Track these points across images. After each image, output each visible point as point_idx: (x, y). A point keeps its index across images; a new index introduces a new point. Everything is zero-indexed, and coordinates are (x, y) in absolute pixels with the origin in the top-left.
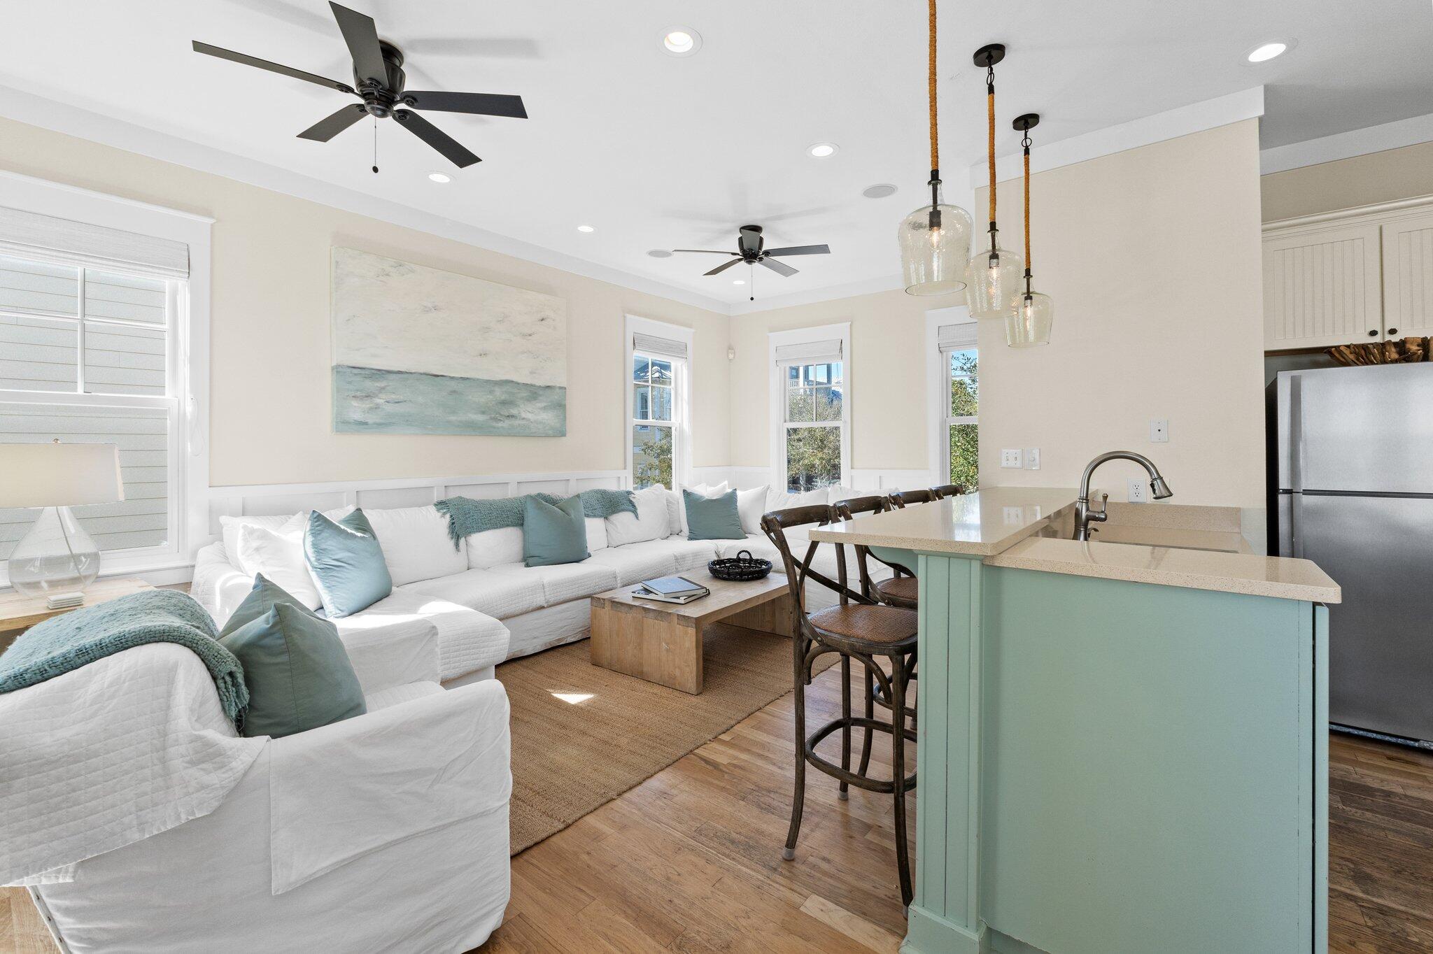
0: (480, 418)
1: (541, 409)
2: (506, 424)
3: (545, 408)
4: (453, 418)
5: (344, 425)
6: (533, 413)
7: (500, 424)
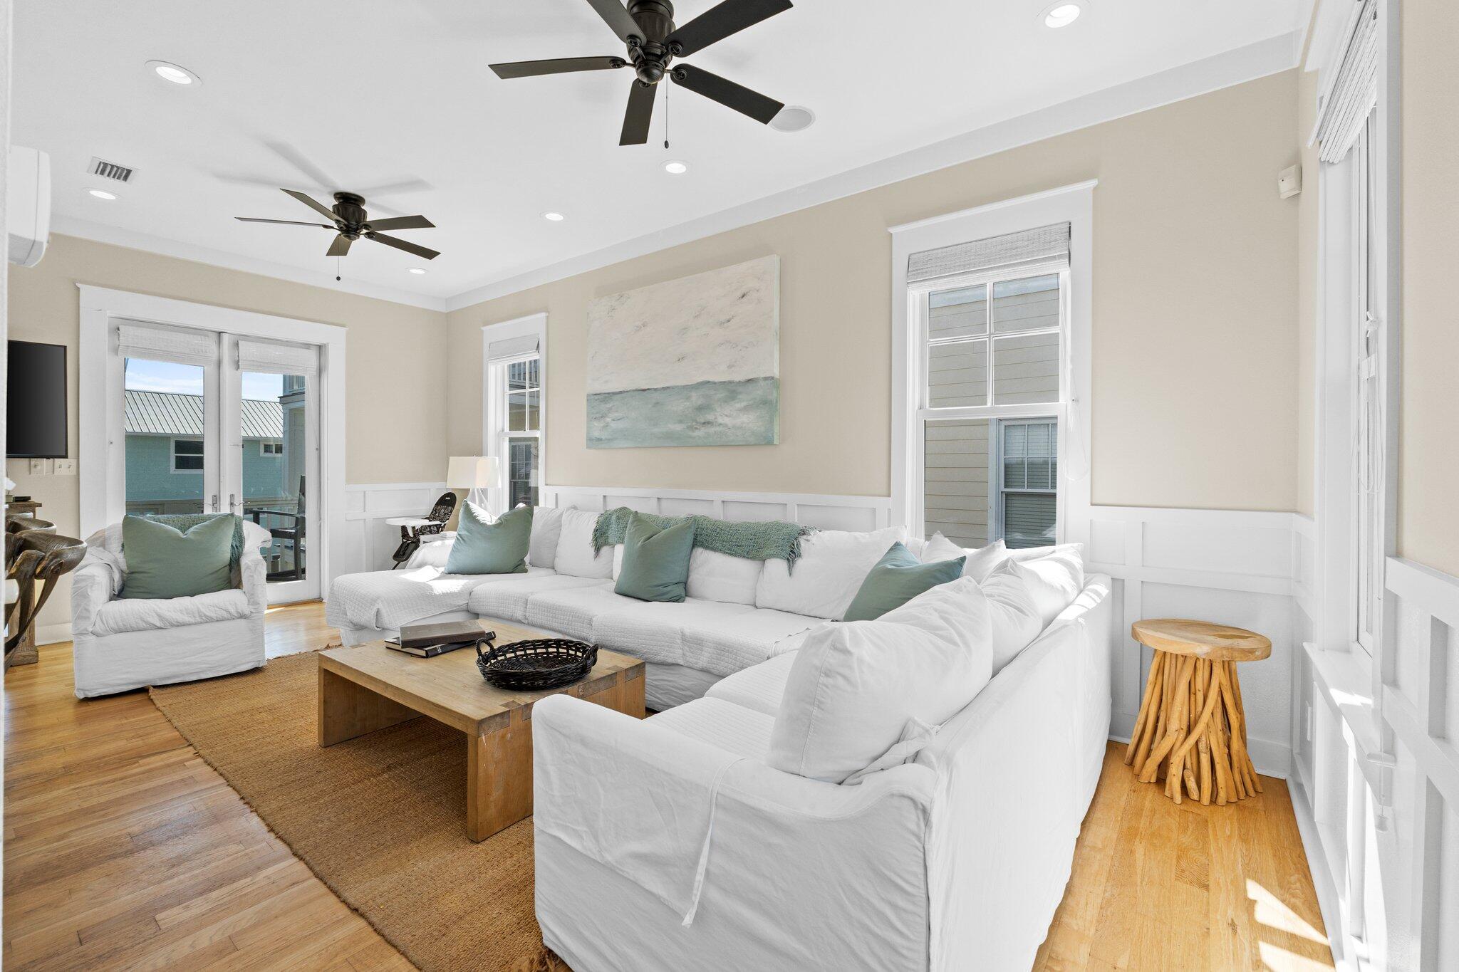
4: (656, 430)
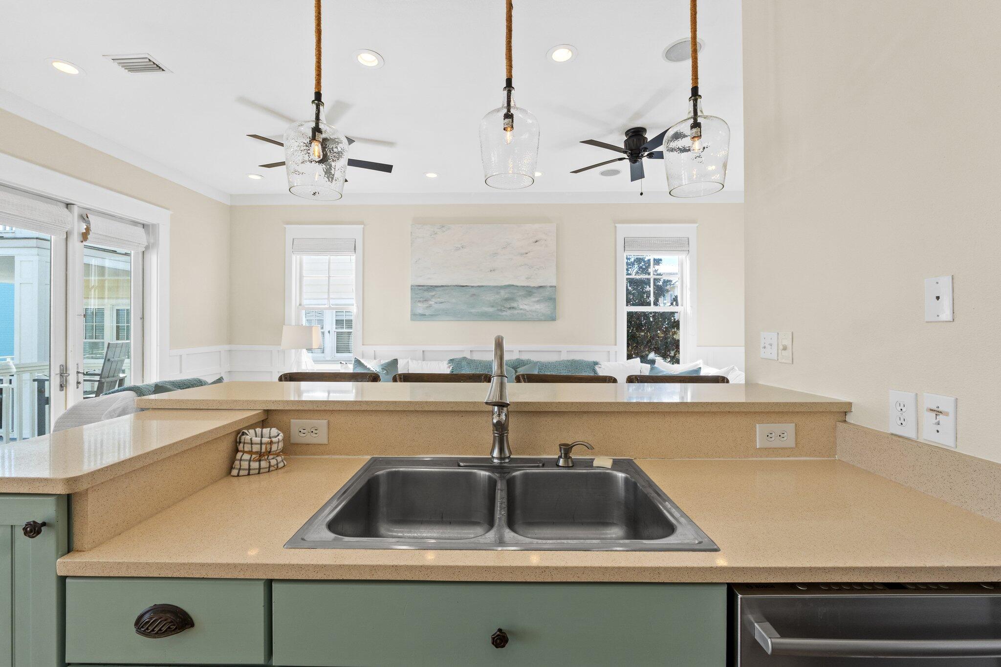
0: (491, 310)
1: (535, 302)
2: (509, 312)
3: (538, 301)
5: (416, 316)
6: (526, 305)
7: (504, 313)
